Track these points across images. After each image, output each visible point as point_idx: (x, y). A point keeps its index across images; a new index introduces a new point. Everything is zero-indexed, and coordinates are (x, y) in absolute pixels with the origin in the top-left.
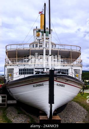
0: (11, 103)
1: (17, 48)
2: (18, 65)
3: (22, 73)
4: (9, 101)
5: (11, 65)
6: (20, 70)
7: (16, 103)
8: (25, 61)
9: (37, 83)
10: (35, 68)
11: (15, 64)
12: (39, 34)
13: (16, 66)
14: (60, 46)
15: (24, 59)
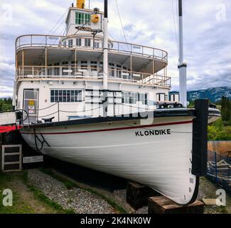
0: (32, 161)
1: (46, 44)
2: (48, 82)
3: (57, 98)
4: (26, 158)
5: (32, 82)
6: (52, 92)
7: (42, 161)
8: (67, 74)
9: (148, 128)
10: (86, 90)
11: (43, 79)
12: (97, 18)
13: (45, 84)
14: (134, 47)
15: (63, 69)
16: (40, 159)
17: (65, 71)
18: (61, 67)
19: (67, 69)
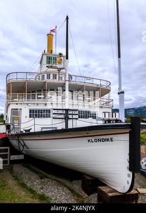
0: (16, 159)
1: (27, 78)
2: (28, 104)
4: (13, 156)
5: (17, 104)
6: (30, 111)
7: (23, 158)
8: (40, 98)
10: (54, 109)
11: (25, 102)
12: (61, 60)
13: (27, 106)
14: (87, 79)
15: (38, 95)
16: (21, 157)
17: (39, 96)
18: (36, 94)
19: (40, 95)
